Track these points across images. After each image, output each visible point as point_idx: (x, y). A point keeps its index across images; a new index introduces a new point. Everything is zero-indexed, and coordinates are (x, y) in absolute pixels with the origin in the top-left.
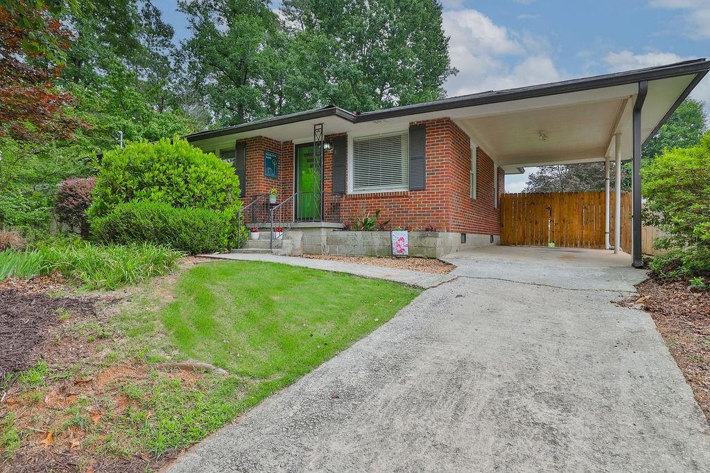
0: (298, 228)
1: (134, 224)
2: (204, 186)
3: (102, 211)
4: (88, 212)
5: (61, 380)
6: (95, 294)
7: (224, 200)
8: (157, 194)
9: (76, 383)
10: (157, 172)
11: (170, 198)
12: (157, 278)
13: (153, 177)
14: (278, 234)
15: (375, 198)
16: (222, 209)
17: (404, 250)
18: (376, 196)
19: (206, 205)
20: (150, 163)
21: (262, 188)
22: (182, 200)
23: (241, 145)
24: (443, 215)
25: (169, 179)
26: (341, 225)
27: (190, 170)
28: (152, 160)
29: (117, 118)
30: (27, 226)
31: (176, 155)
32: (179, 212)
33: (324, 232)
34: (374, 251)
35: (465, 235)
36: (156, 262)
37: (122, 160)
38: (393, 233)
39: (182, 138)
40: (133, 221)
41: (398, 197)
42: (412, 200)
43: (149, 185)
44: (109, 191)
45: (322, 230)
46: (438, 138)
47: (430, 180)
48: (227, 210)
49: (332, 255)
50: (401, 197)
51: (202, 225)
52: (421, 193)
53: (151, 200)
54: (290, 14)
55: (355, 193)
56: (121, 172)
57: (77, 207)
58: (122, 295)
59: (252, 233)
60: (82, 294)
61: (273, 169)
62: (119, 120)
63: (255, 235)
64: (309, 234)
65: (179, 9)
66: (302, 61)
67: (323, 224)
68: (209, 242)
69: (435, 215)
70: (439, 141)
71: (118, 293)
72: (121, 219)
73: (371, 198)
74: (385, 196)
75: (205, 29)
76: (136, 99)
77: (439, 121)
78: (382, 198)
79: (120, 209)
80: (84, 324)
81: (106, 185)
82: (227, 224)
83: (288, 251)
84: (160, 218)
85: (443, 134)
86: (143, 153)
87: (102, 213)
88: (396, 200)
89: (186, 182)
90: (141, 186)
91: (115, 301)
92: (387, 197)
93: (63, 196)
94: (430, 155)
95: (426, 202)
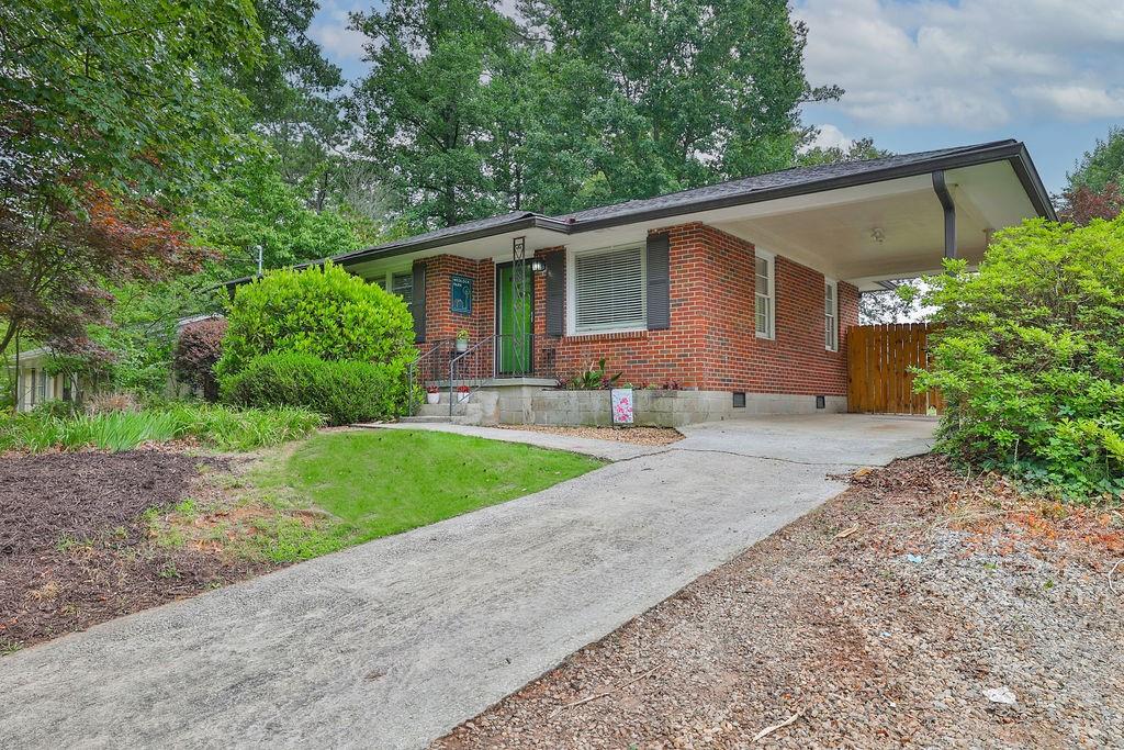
0: (493, 387)
1: (274, 384)
2: (362, 330)
3: (234, 367)
4: (217, 368)
5: (205, 512)
6: (229, 455)
7: (391, 349)
8: (302, 342)
9: (217, 515)
10: (302, 313)
11: (319, 348)
12: (292, 443)
13: (298, 319)
14: (460, 395)
15: (602, 342)
16: (388, 362)
17: (628, 416)
18: (604, 339)
19: (365, 357)
20: (295, 301)
21: (448, 330)
22: (335, 351)
23: (420, 267)
24: (694, 364)
25: (318, 321)
26: (553, 382)
27: (345, 309)
28: (297, 296)
29: (254, 225)
30: (142, 388)
31: (327, 289)
32: (329, 366)
33: (527, 393)
34: (593, 419)
35: (744, 394)
36: (292, 425)
37: (259, 298)
38: (615, 392)
39: (336, 263)
40: (271, 379)
41: (633, 339)
42: (652, 343)
43: (293, 331)
44: (243, 340)
45: (524, 389)
46: (686, 252)
47: (675, 314)
48: (394, 362)
49: (539, 425)
50: (637, 339)
51: (358, 383)
52: (665, 334)
53: (295, 351)
54: (534, 14)
55: (578, 334)
56: (258, 314)
57: (202, 361)
58: (255, 455)
59: (429, 395)
60: (218, 454)
61: (463, 299)
62: (258, 228)
63: (434, 397)
64: (506, 396)
65: (352, 26)
66: (545, 106)
67: (525, 381)
68: (368, 407)
69: (683, 365)
70: (686, 257)
71: (251, 455)
72: (258, 377)
73: (597, 342)
74: (616, 339)
75: (391, 58)
76: (281, 194)
77: (687, 227)
78: (612, 340)
79: (256, 363)
80: (222, 477)
81: (240, 332)
82: (395, 381)
83: (476, 419)
84: (305, 375)
85: (692, 246)
86: (286, 287)
87: (234, 369)
88: (631, 345)
89: (341, 326)
90: (283, 332)
91: (248, 460)
92: (618, 340)
93: (185, 347)
94: (676, 277)
95: (670, 347)
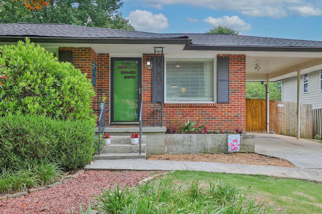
15: (189, 107)
17: (237, 148)
18: (191, 106)
24: (242, 121)
38: (229, 136)
41: (208, 107)
42: (219, 110)
45: (164, 134)
46: (238, 68)
47: (232, 97)
49: (171, 154)
50: (211, 107)
52: (226, 105)
59: (105, 139)
61: (94, 77)
64: (151, 137)
69: (236, 121)
70: (238, 70)
73: (186, 107)
77: (239, 56)
78: (196, 107)
85: (242, 66)
88: (208, 110)
92: (199, 107)
94: (233, 79)
95: (229, 112)
